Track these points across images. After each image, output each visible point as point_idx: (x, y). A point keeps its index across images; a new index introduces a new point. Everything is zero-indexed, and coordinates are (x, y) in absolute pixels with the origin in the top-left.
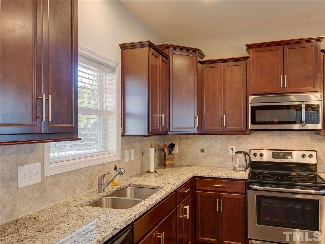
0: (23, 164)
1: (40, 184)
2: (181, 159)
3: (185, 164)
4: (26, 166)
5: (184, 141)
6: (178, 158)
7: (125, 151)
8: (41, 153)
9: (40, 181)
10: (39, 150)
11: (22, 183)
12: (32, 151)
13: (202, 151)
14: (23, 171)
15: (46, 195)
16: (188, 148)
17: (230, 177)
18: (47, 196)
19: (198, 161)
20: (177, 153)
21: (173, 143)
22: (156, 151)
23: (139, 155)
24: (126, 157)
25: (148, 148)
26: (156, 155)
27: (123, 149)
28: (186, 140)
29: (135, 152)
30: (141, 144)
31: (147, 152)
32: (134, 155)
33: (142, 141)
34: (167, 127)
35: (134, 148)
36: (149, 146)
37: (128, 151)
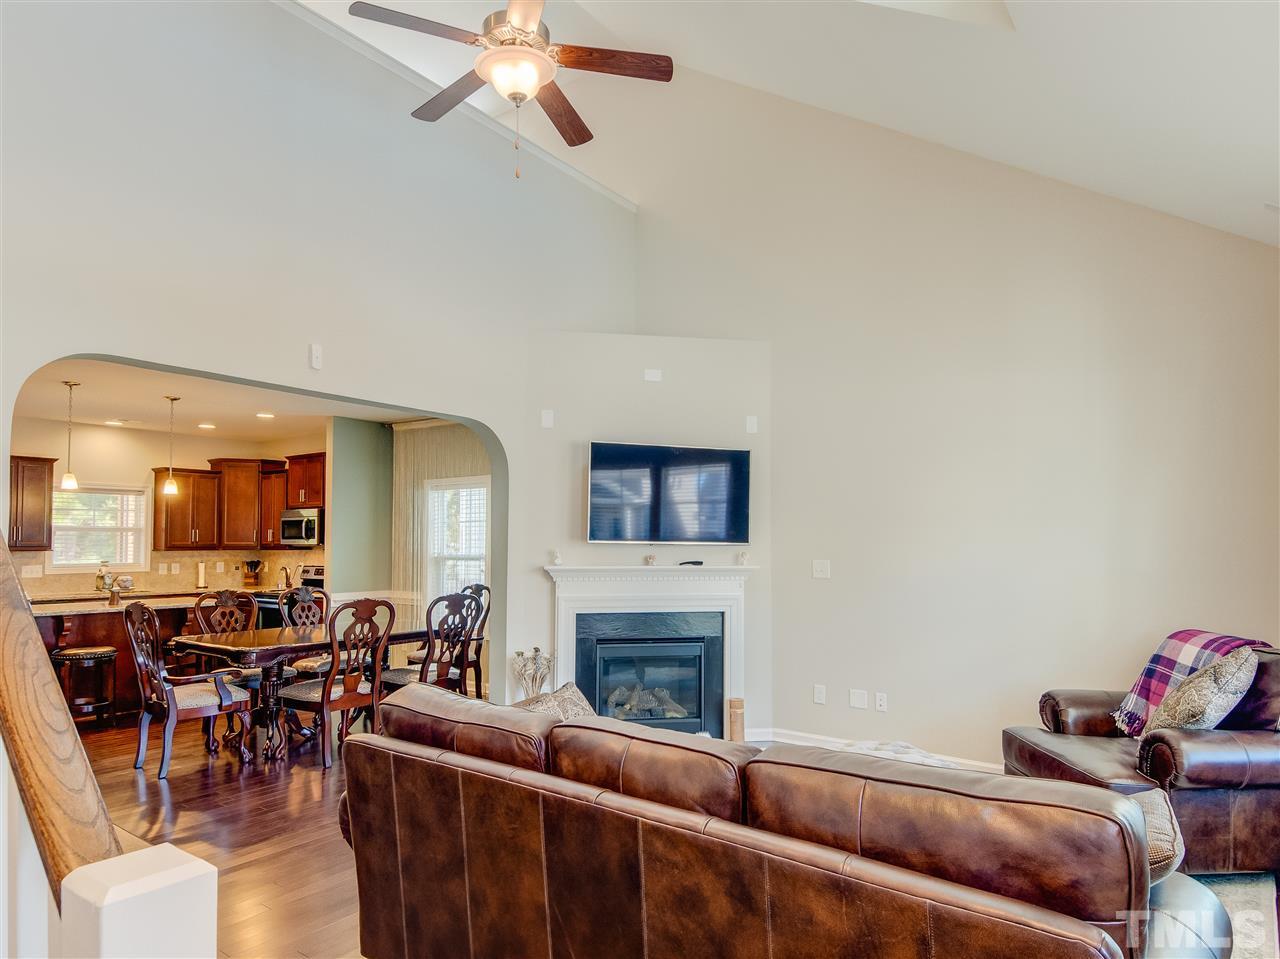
4: (28, 566)
5: (272, 557)
6: (269, 576)
7: (160, 564)
8: (45, 559)
10: (44, 557)
12: (34, 558)
21: (260, 560)
22: (237, 568)
23: (192, 570)
24: (163, 569)
25: (215, 564)
26: (239, 573)
27: (157, 562)
28: (274, 557)
29: (182, 566)
30: (197, 560)
31: (210, 567)
32: (180, 569)
33: (198, 556)
34: (216, 542)
35: (179, 562)
36: (216, 562)
37: (166, 564)
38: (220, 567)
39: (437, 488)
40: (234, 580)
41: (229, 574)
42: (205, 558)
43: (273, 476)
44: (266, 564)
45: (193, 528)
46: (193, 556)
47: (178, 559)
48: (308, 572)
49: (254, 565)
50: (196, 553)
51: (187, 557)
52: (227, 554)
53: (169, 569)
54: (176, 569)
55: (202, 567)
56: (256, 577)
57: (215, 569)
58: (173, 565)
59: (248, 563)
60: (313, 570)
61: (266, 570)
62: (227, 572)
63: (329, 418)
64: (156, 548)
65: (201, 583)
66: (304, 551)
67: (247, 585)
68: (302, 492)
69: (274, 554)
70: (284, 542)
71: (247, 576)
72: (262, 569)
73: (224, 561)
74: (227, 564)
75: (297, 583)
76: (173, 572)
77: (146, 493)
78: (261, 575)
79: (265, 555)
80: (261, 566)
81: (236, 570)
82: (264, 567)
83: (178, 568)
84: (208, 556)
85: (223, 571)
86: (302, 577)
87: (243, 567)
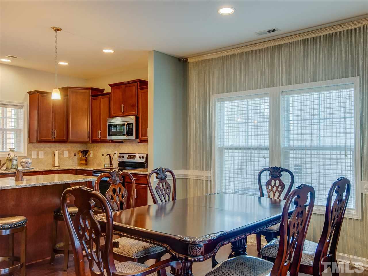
2: (94, 161)
6: (92, 160)
13: (103, 155)
16: (97, 153)
19: (101, 162)
21: (88, 150)
22: (75, 155)
23: (50, 156)
24: (34, 155)
25: (63, 152)
26: (76, 158)
27: (30, 150)
28: (96, 148)
29: (45, 153)
30: (53, 149)
31: (61, 154)
32: (44, 155)
33: (54, 147)
34: (65, 138)
35: (43, 151)
36: (64, 151)
37: (36, 152)
38: (66, 154)
39: (220, 100)
40: (73, 161)
41: (71, 158)
42: (57, 149)
43: (100, 97)
44: (92, 152)
45: (52, 129)
46: (51, 147)
47: (42, 149)
48: (123, 157)
49: (85, 153)
50: (52, 145)
51: (48, 148)
52: (69, 146)
53: (38, 155)
54: (41, 155)
55: (57, 153)
56: (86, 160)
57: (63, 155)
58: (40, 152)
59: (82, 152)
60: (126, 156)
61: (91, 156)
62: (69, 157)
63: (150, 52)
64: (30, 142)
65: (57, 164)
66: (118, 144)
67: (81, 164)
68: (122, 106)
69: (97, 146)
70: (109, 138)
71: (81, 160)
72: (89, 155)
73: (68, 150)
74: (69, 153)
75: (115, 164)
76: (40, 157)
77: (24, 107)
78: (89, 159)
79: (92, 146)
80: (88, 154)
81: (74, 155)
82: (90, 154)
83: (43, 154)
84: (59, 147)
85: (67, 156)
86: (118, 160)
87: (78, 154)
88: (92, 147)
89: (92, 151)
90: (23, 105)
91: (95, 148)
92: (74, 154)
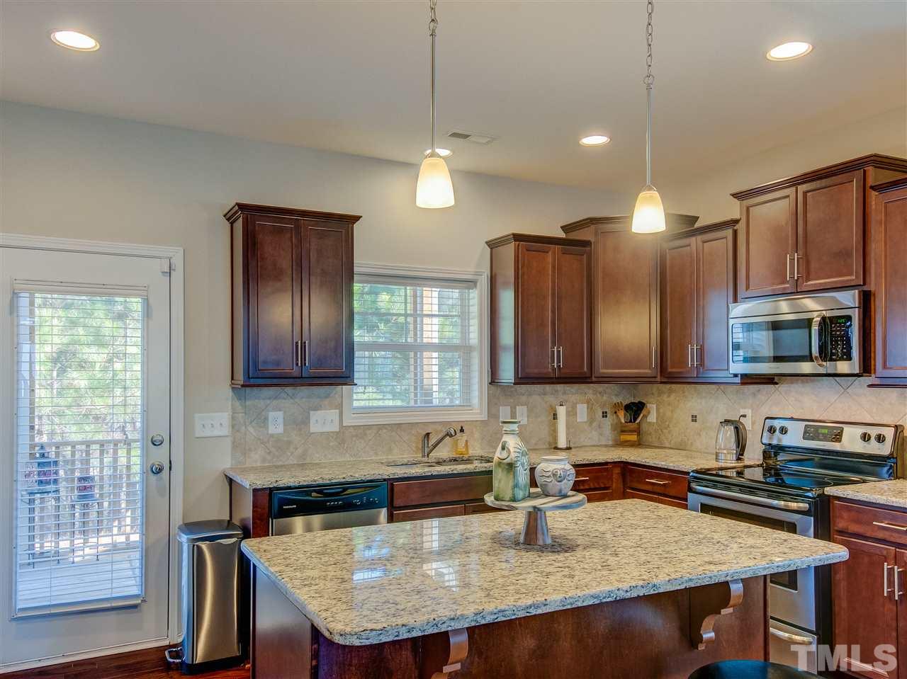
0: (316, 409)
1: (337, 433)
2: (660, 435)
3: (667, 445)
4: (319, 412)
5: (665, 397)
6: (656, 431)
7: (501, 408)
8: (339, 400)
9: (338, 430)
10: (337, 396)
11: (314, 428)
12: (327, 396)
13: (694, 418)
14: (315, 416)
15: (346, 445)
16: (672, 412)
17: (671, 466)
18: (347, 447)
19: (688, 440)
20: (655, 421)
21: (643, 401)
22: (605, 415)
23: (545, 418)
24: (505, 417)
25: (574, 407)
26: (608, 423)
27: (496, 404)
28: (669, 396)
29: (530, 411)
30: (551, 399)
31: (571, 413)
32: (528, 417)
33: (552, 394)
34: (585, 369)
35: (525, 405)
36: (576, 403)
37: (508, 408)
38: (582, 411)
40: (601, 435)
41: (594, 425)
42: (562, 397)
44: (653, 408)
45: (554, 344)
46: (545, 394)
47: (524, 398)
48: (786, 430)
49: (635, 409)
50: (549, 388)
51: (540, 396)
52: (588, 391)
53: (513, 417)
54: (522, 414)
55: (562, 411)
56: (638, 431)
57: (577, 415)
58: (517, 408)
59: (625, 407)
61: (652, 418)
62: (591, 421)
64: (493, 382)
65: (562, 442)
67: (622, 444)
69: (671, 391)
71: (622, 430)
72: (645, 416)
73: (588, 402)
74: (590, 409)
77: (478, 284)
78: (644, 427)
79: (655, 390)
80: (644, 412)
81: (603, 417)
82: (649, 412)
83: (525, 414)
84: (564, 393)
85: (586, 420)
86: (764, 441)
87: (616, 413)
88: (653, 394)
89: (655, 406)
90: (475, 277)
91: (665, 396)
92: (603, 413)
